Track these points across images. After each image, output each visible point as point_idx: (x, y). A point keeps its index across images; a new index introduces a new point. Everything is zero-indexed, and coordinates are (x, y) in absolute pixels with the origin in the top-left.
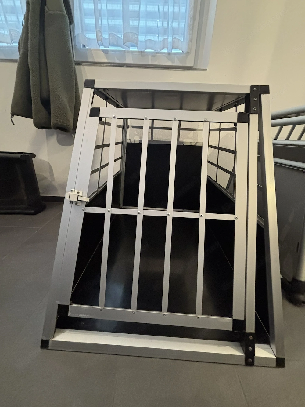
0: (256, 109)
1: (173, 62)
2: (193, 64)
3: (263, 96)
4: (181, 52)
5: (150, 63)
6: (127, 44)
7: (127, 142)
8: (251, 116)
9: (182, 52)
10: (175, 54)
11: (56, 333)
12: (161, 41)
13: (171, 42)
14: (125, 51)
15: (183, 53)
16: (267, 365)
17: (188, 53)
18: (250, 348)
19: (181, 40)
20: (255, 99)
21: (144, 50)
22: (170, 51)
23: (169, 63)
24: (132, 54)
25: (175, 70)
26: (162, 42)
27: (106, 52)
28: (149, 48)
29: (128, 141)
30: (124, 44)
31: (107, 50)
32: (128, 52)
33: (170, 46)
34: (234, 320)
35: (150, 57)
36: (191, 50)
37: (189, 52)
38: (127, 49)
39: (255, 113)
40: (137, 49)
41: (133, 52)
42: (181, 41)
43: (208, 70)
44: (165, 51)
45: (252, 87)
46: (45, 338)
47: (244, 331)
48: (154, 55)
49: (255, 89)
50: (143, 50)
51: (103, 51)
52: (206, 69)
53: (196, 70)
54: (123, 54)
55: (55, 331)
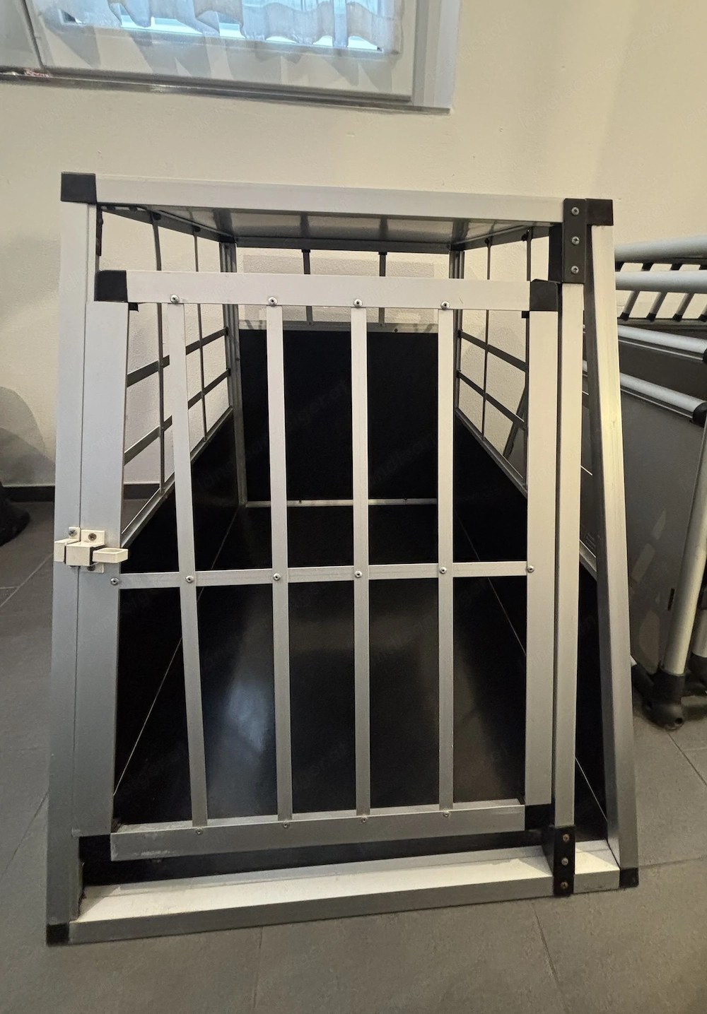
0: (577, 271)
1: (353, 81)
2: (411, 89)
3: (597, 231)
4: (376, 48)
5: (285, 81)
6: (207, 15)
7: (241, 328)
8: (567, 289)
9: (378, 48)
10: (357, 54)
11: (85, 901)
12: (312, 12)
13: (341, 16)
14: (203, 40)
15: (379, 52)
16: (601, 887)
17: (395, 53)
18: (565, 861)
19: (371, 9)
20: (576, 240)
21: (263, 36)
22: (342, 45)
23: (342, 85)
24: (226, 49)
25: (358, 110)
26: (315, 14)
27: (143, 40)
28: (278, 34)
29: (243, 326)
30: (196, 16)
31: (147, 36)
32: (216, 41)
33: (340, 28)
34: (528, 809)
35: (283, 60)
36: (402, 45)
37: (398, 49)
38: (210, 33)
39: (576, 280)
40: (242, 33)
41: (229, 43)
42: (373, 15)
43: (452, 111)
44: (326, 42)
45: (568, 204)
46: (55, 922)
47: (551, 826)
48: (298, 55)
49: (576, 211)
50: (259, 38)
51: (133, 34)
52: (446, 111)
53: (420, 109)
54: (198, 49)
55: (83, 896)
